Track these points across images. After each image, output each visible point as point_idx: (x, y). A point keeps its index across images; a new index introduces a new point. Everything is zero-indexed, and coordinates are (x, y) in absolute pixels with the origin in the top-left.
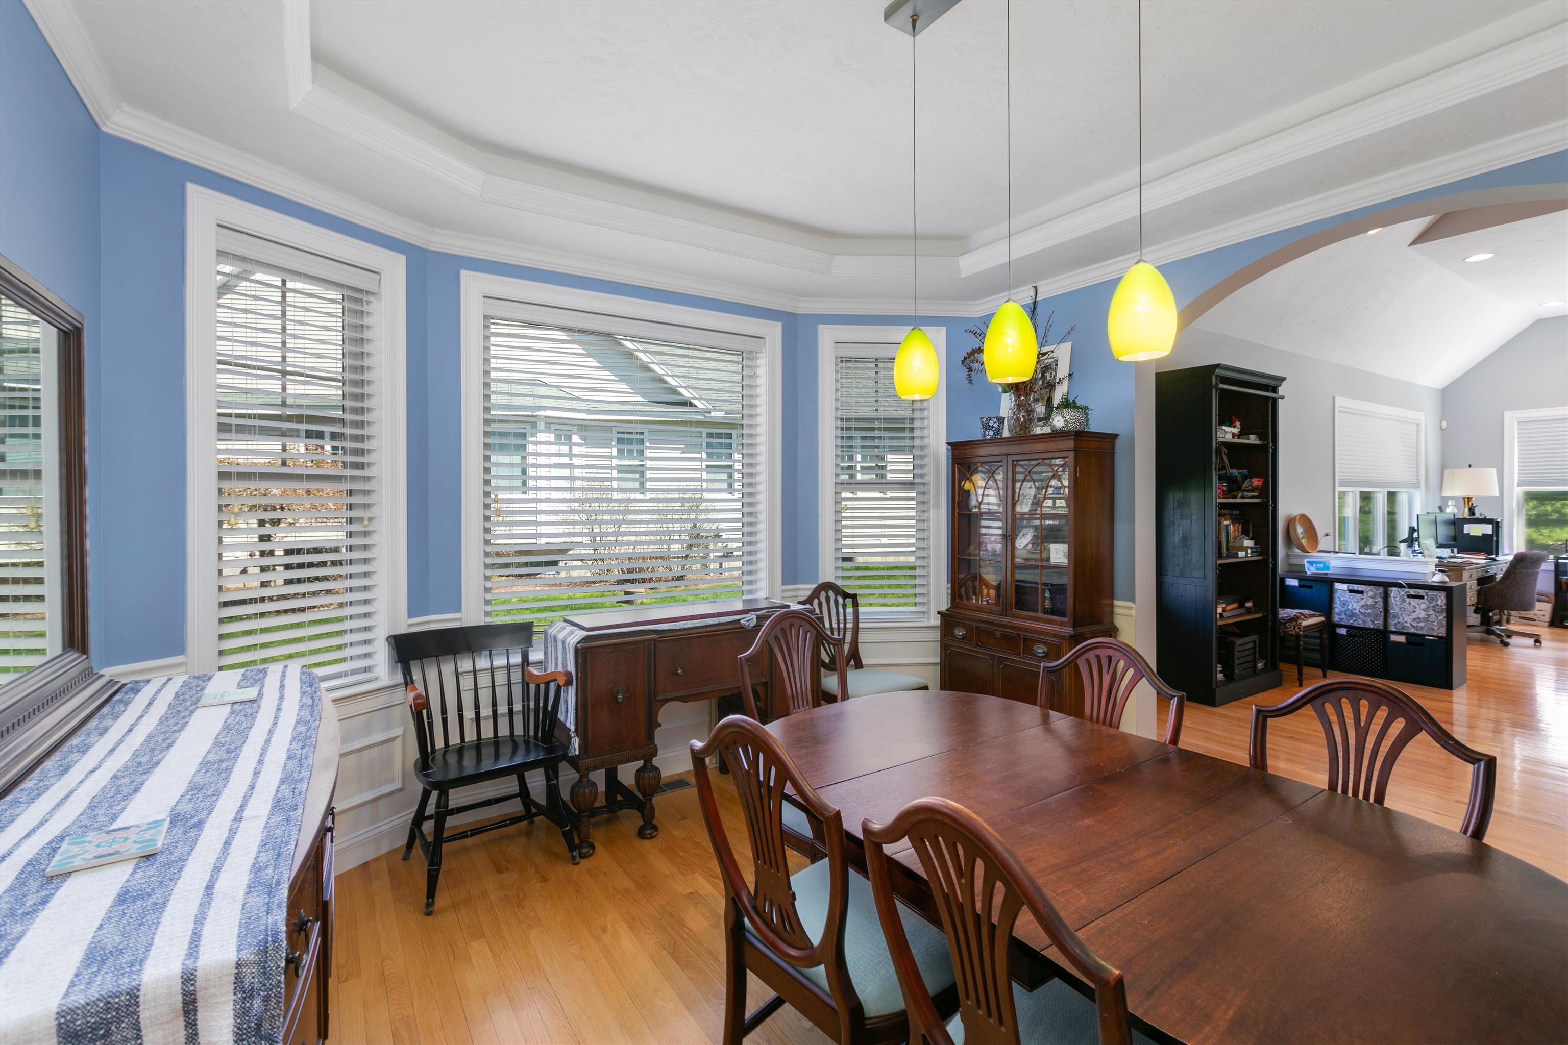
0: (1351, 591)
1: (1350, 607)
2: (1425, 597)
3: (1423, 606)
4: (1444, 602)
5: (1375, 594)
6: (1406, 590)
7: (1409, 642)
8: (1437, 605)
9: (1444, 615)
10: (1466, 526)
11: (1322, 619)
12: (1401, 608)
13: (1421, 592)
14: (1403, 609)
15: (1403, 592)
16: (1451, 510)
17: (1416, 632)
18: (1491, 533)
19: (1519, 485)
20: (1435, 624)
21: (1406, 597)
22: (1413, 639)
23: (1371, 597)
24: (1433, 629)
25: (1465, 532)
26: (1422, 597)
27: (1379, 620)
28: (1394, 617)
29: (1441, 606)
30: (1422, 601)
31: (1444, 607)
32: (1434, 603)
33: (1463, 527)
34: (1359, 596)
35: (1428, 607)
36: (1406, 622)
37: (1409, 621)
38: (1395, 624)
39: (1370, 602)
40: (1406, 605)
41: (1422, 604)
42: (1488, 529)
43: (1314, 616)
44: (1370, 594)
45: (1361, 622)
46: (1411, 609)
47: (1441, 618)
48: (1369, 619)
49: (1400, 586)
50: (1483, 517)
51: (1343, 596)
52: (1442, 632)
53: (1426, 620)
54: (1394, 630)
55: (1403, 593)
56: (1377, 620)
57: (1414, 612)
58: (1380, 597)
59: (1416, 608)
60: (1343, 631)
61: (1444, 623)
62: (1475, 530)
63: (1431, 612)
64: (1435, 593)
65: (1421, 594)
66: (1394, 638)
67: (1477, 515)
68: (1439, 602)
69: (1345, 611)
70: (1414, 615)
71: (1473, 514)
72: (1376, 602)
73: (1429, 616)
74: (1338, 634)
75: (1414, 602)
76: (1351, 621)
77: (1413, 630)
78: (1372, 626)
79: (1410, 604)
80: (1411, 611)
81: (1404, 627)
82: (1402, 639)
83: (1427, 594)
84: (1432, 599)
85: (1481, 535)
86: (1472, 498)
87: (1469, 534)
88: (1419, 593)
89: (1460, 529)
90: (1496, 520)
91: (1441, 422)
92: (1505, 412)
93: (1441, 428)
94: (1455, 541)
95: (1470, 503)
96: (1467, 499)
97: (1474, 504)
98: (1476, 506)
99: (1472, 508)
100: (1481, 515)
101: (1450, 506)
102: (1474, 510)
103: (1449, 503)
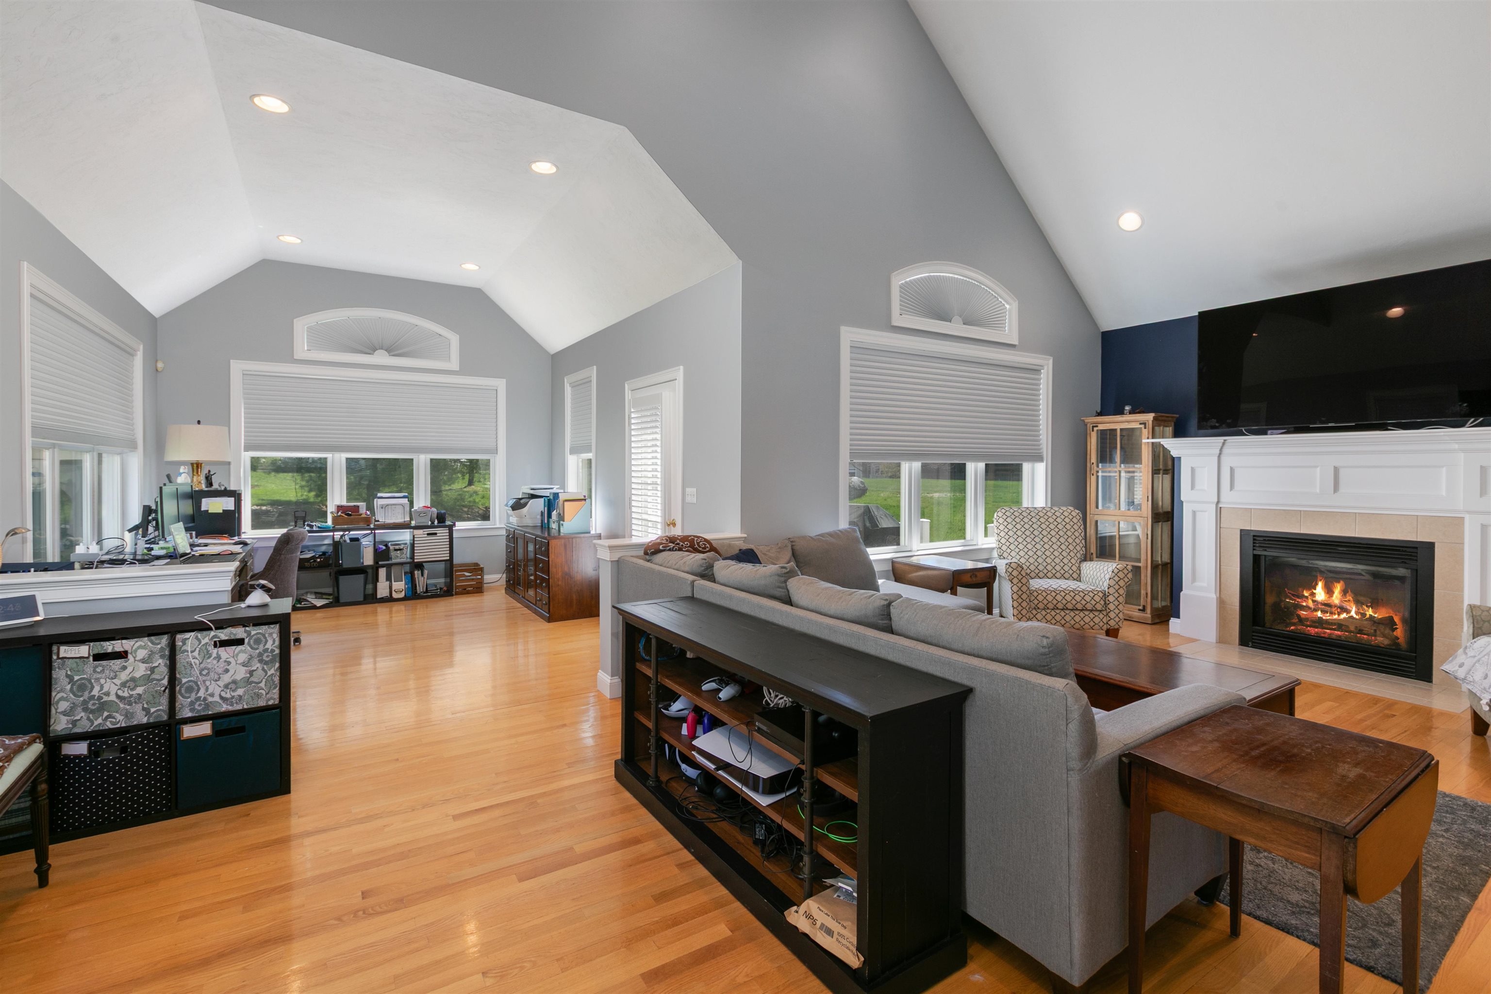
0: (98, 657)
1: (95, 692)
2: (246, 641)
3: (243, 657)
4: (277, 643)
5: (152, 654)
6: (212, 633)
7: (217, 732)
8: (266, 650)
9: (277, 665)
10: (204, 500)
11: (37, 748)
12: (203, 670)
13: (239, 632)
14: (205, 671)
15: (207, 638)
16: (183, 479)
17: (230, 708)
18: (233, 509)
19: (247, 448)
20: (262, 685)
21: (211, 648)
22: (225, 724)
23: (143, 661)
24: (259, 696)
25: (203, 508)
26: (240, 642)
27: (160, 704)
28: (190, 690)
29: (273, 651)
30: (240, 648)
31: (277, 651)
32: (261, 647)
33: (201, 503)
34: (117, 663)
35: (251, 658)
36: (212, 695)
37: (217, 691)
38: (192, 703)
39: (141, 670)
40: (211, 662)
41: (241, 653)
42: (228, 504)
43: (20, 749)
44: (142, 654)
45: (119, 717)
46: (220, 667)
47: (272, 671)
48: (138, 708)
49: (201, 627)
50: (223, 488)
51: (78, 672)
52: (274, 697)
53: (247, 681)
54: (190, 715)
55: (206, 640)
56: (155, 704)
57: (227, 671)
58: (162, 657)
59: (229, 663)
60: (81, 748)
61: (277, 679)
62: (214, 506)
63: (256, 665)
64: (263, 629)
65: (239, 636)
66: (189, 732)
67: (215, 486)
68: (269, 645)
69: (85, 702)
70: (226, 678)
71: (211, 485)
72: (152, 669)
73: (251, 673)
74: (67, 757)
75: (225, 653)
76: (100, 721)
77: (225, 707)
78: (145, 720)
79: (218, 658)
80: (220, 671)
81: (207, 706)
82: (205, 729)
83: (249, 634)
84: (258, 641)
85: (221, 512)
86: (201, 464)
87: (208, 511)
88: (235, 635)
89: (198, 505)
90: (237, 492)
91: (156, 361)
92: (231, 361)
93: (157, 370)
94: (194, 522)
95: (199, 470)
96: (195, 465)
97: (209, 471)
98: (212, 473)
99: (209, 476)
100: (219, 486)
101: (180, 474)
102: (211, 479)
103: (182, 470)
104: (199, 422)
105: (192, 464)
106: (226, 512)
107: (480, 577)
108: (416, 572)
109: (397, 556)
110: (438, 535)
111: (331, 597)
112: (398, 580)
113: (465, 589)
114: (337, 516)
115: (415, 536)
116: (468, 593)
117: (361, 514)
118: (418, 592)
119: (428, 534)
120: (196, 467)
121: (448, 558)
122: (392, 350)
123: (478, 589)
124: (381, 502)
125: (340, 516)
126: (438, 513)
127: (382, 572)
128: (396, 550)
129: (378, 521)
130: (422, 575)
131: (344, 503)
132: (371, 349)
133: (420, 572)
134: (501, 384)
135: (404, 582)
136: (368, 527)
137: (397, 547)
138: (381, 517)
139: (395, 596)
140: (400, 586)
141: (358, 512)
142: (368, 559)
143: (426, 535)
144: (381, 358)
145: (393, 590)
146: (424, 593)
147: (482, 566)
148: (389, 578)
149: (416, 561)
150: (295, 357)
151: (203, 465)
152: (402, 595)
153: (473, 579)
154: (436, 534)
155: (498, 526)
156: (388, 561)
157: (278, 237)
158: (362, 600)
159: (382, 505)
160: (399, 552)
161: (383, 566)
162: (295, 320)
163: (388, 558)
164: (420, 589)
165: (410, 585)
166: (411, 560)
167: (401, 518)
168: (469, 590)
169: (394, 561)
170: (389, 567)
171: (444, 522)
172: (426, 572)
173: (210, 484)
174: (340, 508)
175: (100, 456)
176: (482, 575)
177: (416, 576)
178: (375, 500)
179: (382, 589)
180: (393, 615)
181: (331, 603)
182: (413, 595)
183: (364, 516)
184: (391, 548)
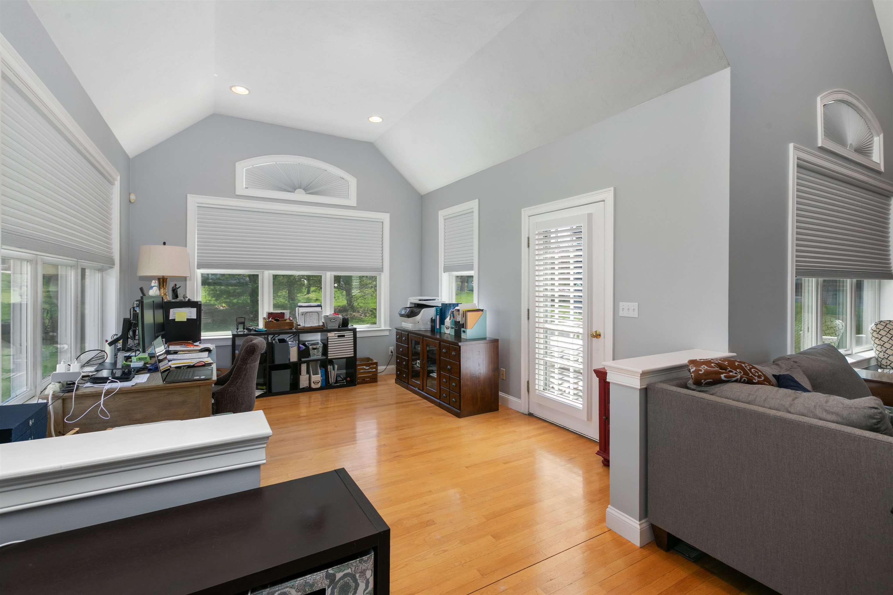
18: (195, 318)
19: (199, 267)
25: (171, 318)
33: (169, 312)
42: (191, 313)
50: (187, 300)
62: (180, 315)
85: (186, 320)
86: (166, 279)
87: (175, 319)
88: (312, 586)
89: (166, 314)
90: (199, 303)
91: (130, 194)
92: (188, 195)
93: (130, 201)
94: (164, 330)
95: (165, 283)
96: (161, 280)
97: (176, 285)
98: (177, 287)
99: (175, 289)
100: (184, 298)
101: (152, 287)
102: (177, 292)
103: (153, 284)
104: (164, 244)
105: (159, 279)
106: (190, 321)
107: (374, 370)
108: (329, 367)
109: (315, 354)
110: (346, 337)
111: (264, 387)
112: (316, 373)
113: (364, 380)
114: (268, 322)
115: (329, 338)
116: (367, 382)
117: (286, 320)
118: (330, 383)
119: (339, 336)
120: (162, 281)
121: (353, 355)
122: (307, 189)
123: (373, 379)
124: (302, 310)
125: (271, 321)
126: (343, 319)
127: (304, 367)
128: (314, 349)
129: (300, 325)
130: (334, 369)
131: (272, 311)
132: (293, 189)
133: (332, 367)
134: (386, 217)
135: (320, 375)
136: (291, 331)
137: (315, 347)
138: (302, 323)
139: (313, 386)
140: (317, 378)
141: (284, 318)
142: (294, 357)
143: (337, 337)
144: (300, 195)
145: (312, 381)
146: (335, 383)
147: (375, 361)
148: (308, 372)
149: (329, 358)
150: (237, 194)
151: (168, 280)
152: (319, 385)
153: (370, 372)
154: (344, 336)
155: (383, 328)
156: (308, 358)
157: (231, 88)
158: (289, 390)
159: (303, 312)
160: (316, 351)
161: (304, 362)
162: (237, 163)
163: (309, 355)
164: (332, 380)
165: (324, 377)
166: (324, 357)
167: (317, 323)
168: (367, 381)
169: (312, 358)
170: (308, 363)
171: (347, 326)
172: (336, 366)
173: (176, 296)
174: (270, 315)
175: (83, 271)
176: (376, 368)
177: (329, 370)
178: (297, 308)
179: (304, 382)
180: (312, 401)
181: (265, 393)
182: (327, 385)
183: (288, 321)
184: (310, 347)
